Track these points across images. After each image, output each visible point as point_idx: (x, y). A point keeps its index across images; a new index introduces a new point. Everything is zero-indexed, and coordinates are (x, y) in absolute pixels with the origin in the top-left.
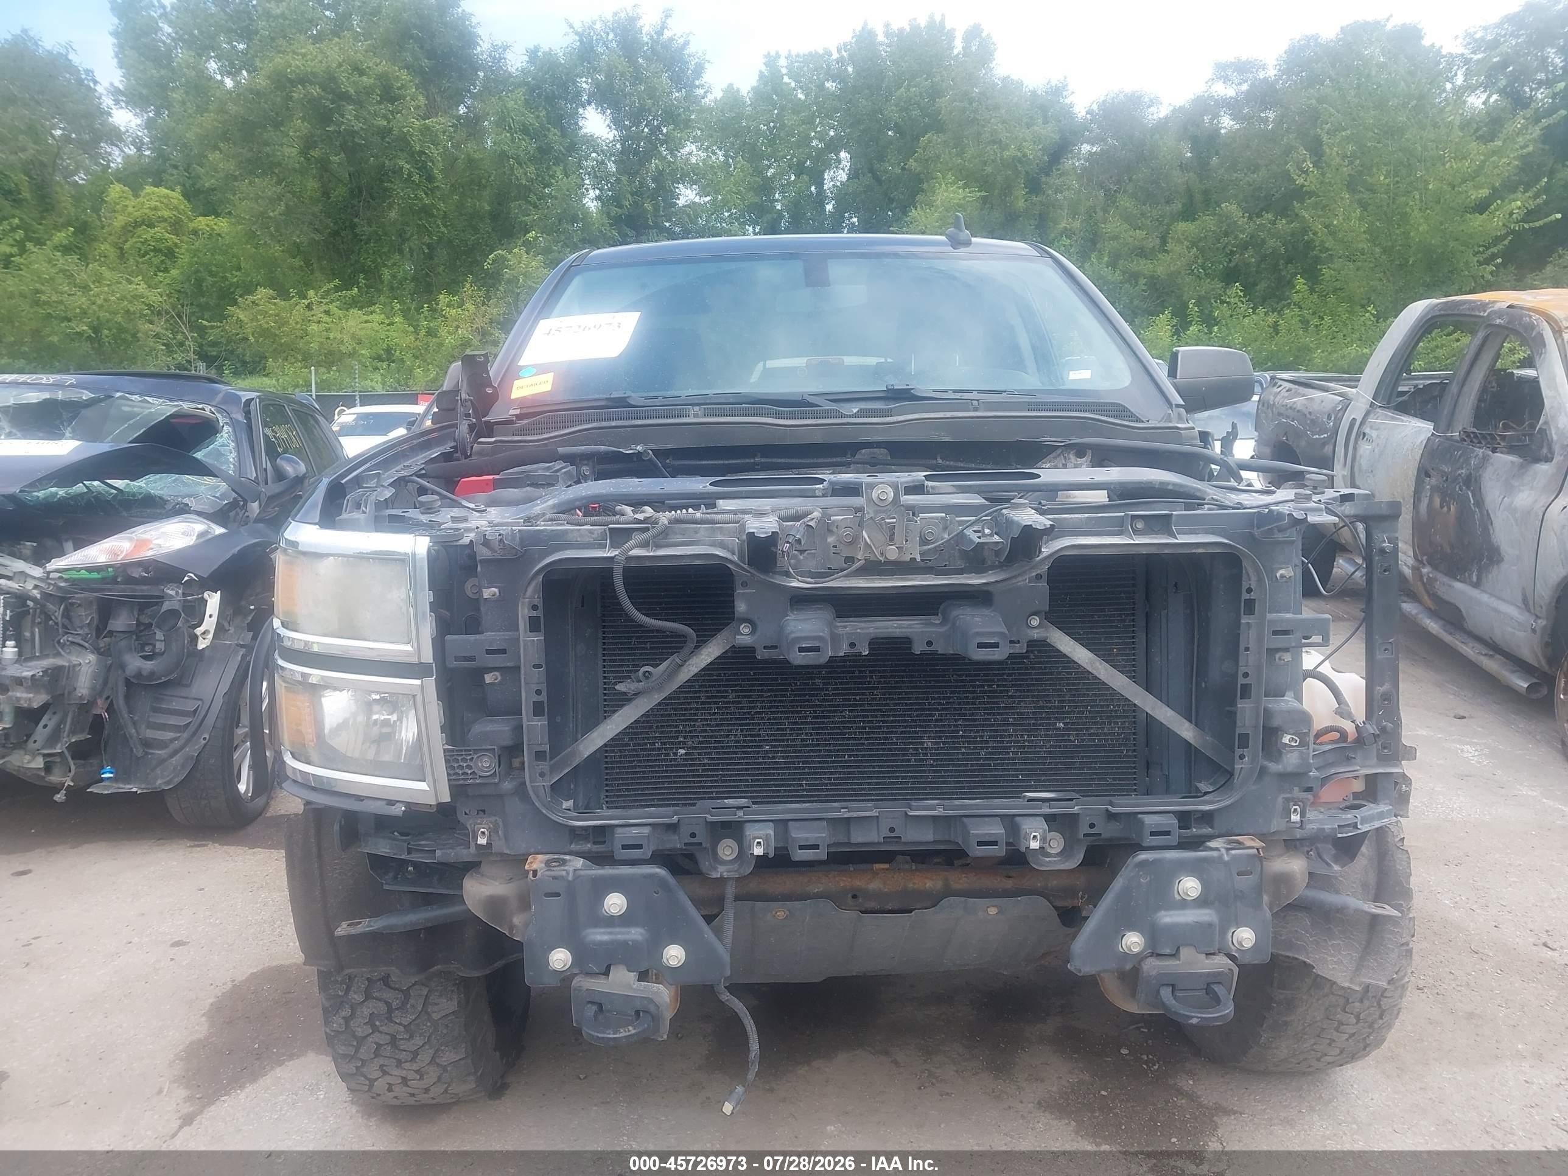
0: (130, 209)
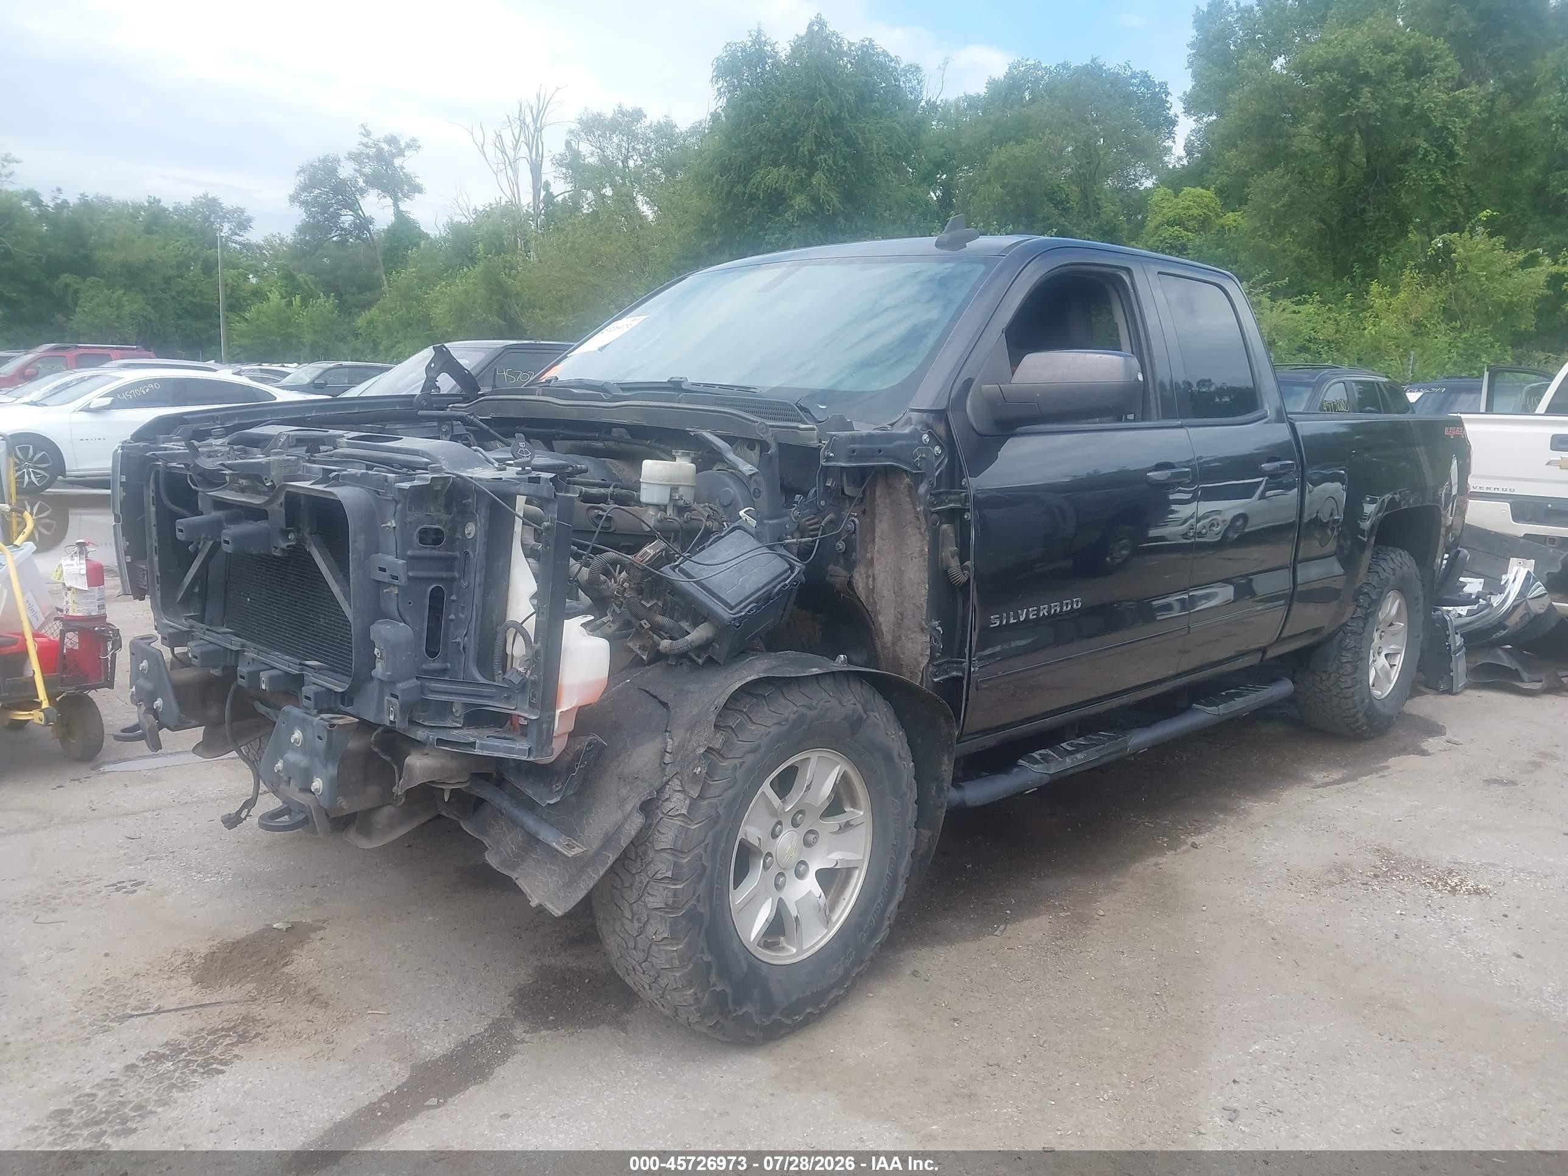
0: (1166, 210)
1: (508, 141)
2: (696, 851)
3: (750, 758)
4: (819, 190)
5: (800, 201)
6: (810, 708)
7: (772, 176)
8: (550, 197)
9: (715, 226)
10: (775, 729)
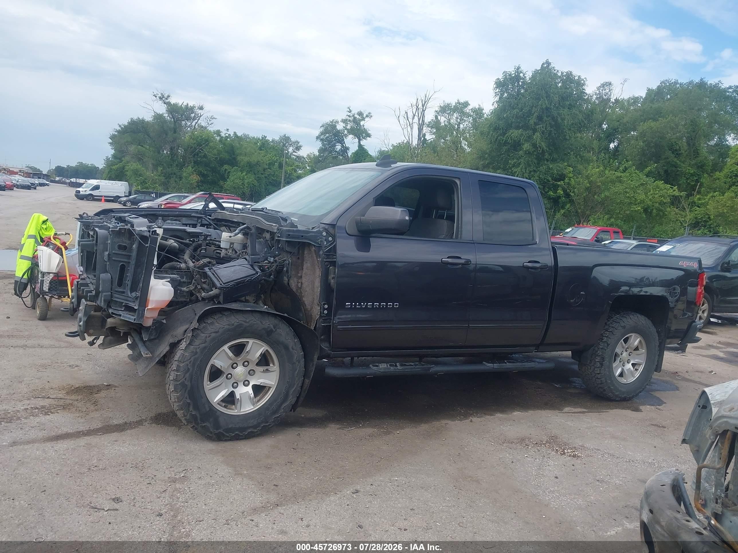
1: (410, 115)
2: (186, 363)
3: (213, 335)
4: (536, 141)
5: (526, 146)
6: (245, 322)
7: (515, 133)
8: (425, 140)
9: (486, 155)
10: (227, 327)
